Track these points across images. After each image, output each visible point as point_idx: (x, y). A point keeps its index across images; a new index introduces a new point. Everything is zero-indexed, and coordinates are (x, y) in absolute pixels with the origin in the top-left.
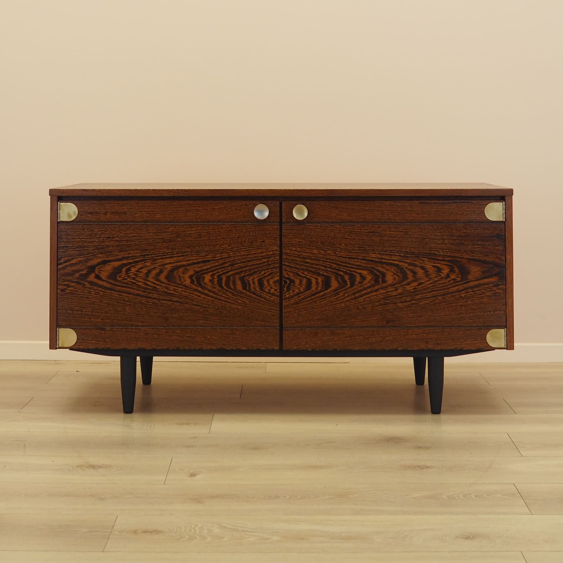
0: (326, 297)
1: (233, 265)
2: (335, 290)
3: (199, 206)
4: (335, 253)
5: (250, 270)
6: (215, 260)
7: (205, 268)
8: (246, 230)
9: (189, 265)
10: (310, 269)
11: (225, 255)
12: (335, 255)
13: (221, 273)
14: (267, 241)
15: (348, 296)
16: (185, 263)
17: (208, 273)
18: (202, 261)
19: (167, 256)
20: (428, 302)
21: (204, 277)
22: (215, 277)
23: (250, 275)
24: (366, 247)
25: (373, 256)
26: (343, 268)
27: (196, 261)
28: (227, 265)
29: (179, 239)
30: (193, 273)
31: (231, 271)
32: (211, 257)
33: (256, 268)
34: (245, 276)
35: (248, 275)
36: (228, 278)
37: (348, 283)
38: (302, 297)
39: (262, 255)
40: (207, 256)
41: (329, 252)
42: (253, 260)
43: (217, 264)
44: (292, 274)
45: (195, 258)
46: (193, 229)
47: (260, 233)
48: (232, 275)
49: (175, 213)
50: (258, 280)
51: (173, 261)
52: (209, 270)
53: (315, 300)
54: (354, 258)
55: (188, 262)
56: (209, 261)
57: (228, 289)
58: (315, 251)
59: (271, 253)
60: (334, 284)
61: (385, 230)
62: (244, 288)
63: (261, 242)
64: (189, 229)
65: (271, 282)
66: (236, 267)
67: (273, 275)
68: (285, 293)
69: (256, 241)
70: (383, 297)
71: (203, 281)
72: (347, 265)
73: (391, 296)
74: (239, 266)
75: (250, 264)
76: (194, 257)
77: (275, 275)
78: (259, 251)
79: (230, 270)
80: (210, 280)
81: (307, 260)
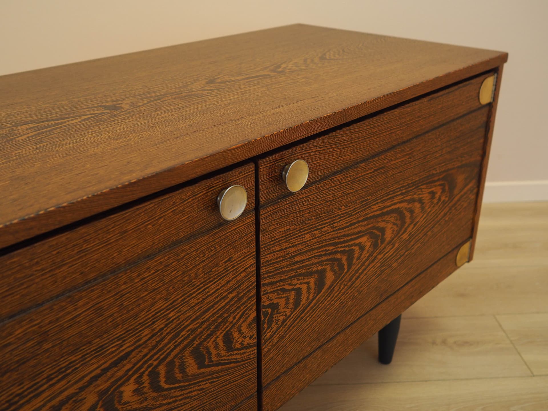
0: (319, 305)
1: (176, 336)
2: (330, 287)
3: (85, 241)
4: (333, 227)
5: (208, 327)
6: (139, 346)
7: (120, 373)
8: (197, 250)
9: (82, 389)
10: (300, 271)
11: (159, 325)
12: (332, 230)
13: (155, 363)
14: (235, 256)
15: (345, 285)
16: (71, 391)
17: (128, 380)
18: (111, 364)
19: (21, 402)
20: (419, 245)
21: (122, 392)
22: (145, 378)
23: (210, 335)
24: (369, 198)
25: (375, 208)
26: (341, 247)
27: (98, 371)
28: (166, 341)
29: (46, 346)
30: (96, 399)
31: (176, 347)
32: (132, 342)
33: (219, 317)
34: (201, 344)
35: (205, 340)
36: (170, 365)
37: (346, 267)
38: (288, 324)
39: (229, 286)
40: (121, 346)
41: (325, 229)
42: (213, 306)
43: (145, 351)
44: (276, 294)
45: (95, 366)
46: (80, 303)
47: (224, 245)
48: (175, 356)
49: (22, 284)
50: (224, 336)
51: (42, 403)
52: (130, 373)
53: (305, 318)
54: (354, 224)
55: (80, 385)
56: (128, 354)
57: (171, 386)
58: (308, 236)
59: (243, 275)
60: (330, 277)
61: (391, 160)
62: (201, 365)
63: (225, 262)
64: (71, 308)
65: (244, 329)
66: (183, 336)
67: (246, 314)
68: (265, 332)
69: (216, 265)
70: (380, 264)
71: (119, 402)
72: (346, 239)
73: (388, 259)
74: (188, 331)
75: (207, 315)
76: (93, 364)
77: (250, 312)
78: (224, 282)
79: (172, 347)
80: (134, 391)
81: (297, 259)
